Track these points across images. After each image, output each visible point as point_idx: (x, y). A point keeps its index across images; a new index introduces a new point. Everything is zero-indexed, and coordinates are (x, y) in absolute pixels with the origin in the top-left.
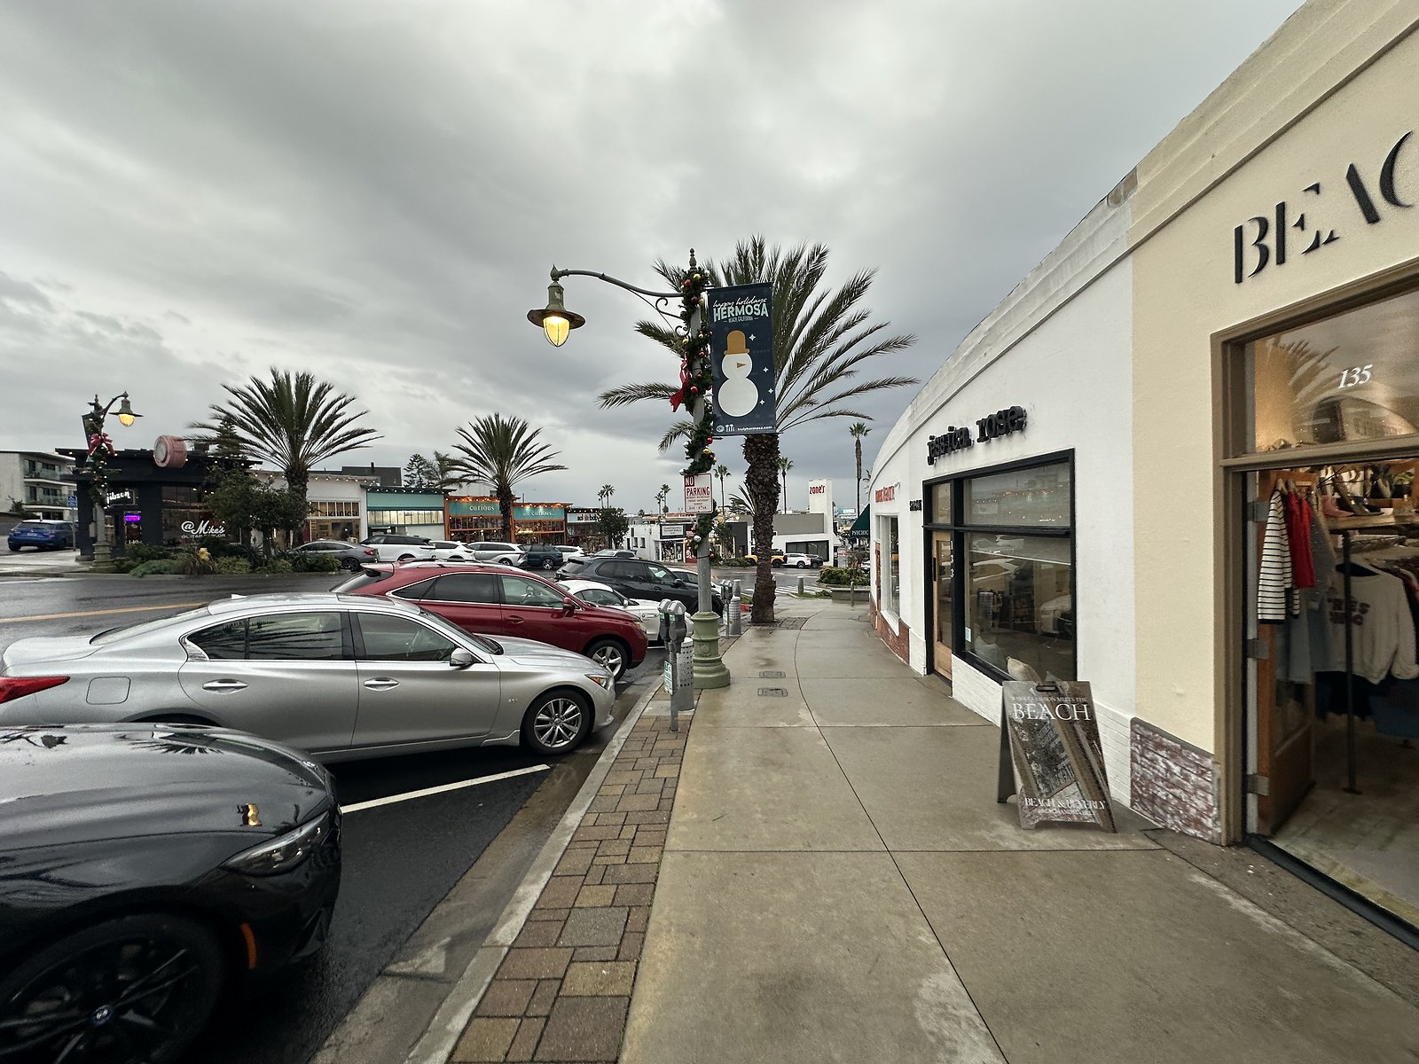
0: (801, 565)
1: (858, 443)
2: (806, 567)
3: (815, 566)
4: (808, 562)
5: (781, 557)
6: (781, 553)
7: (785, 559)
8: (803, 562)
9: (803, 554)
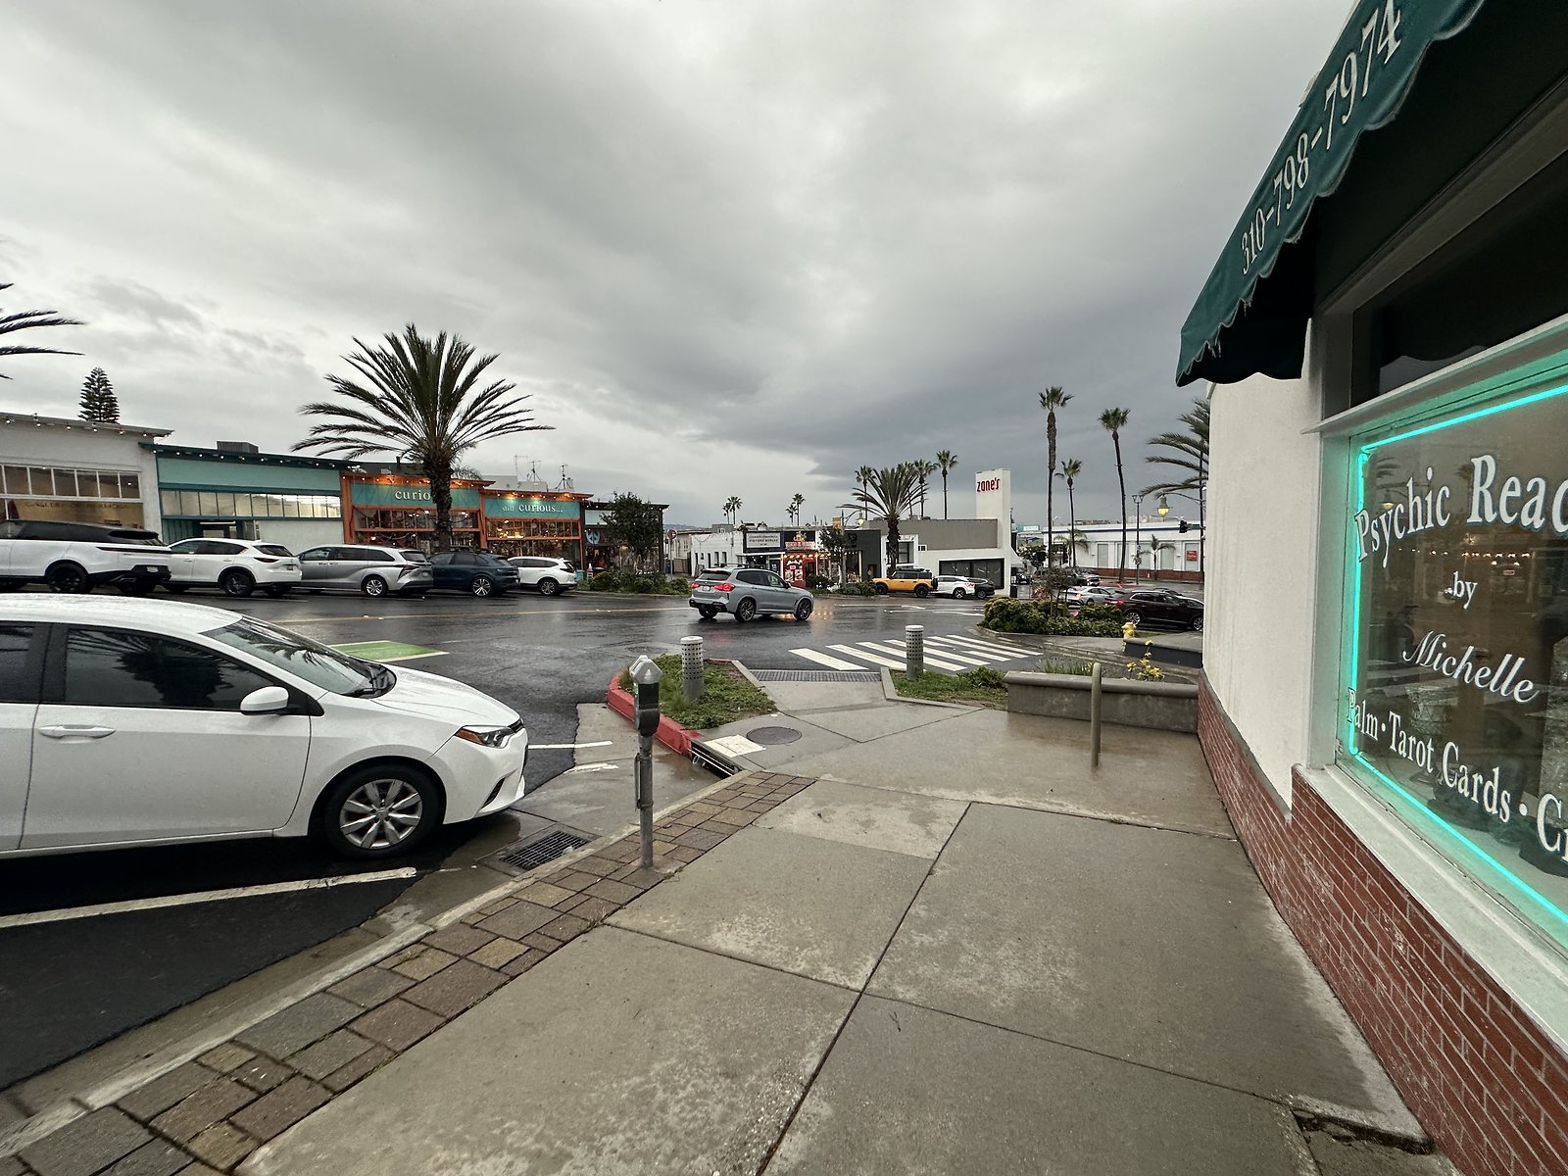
0: (959, 594)
1: (1052, 418)
2: (967, 597)
3: (981, 594)
4: (970, 590)
5: (928, 582)
6: (928, 575)
7: (935, 584)
8: (962, 589)
9: (962, 578)
